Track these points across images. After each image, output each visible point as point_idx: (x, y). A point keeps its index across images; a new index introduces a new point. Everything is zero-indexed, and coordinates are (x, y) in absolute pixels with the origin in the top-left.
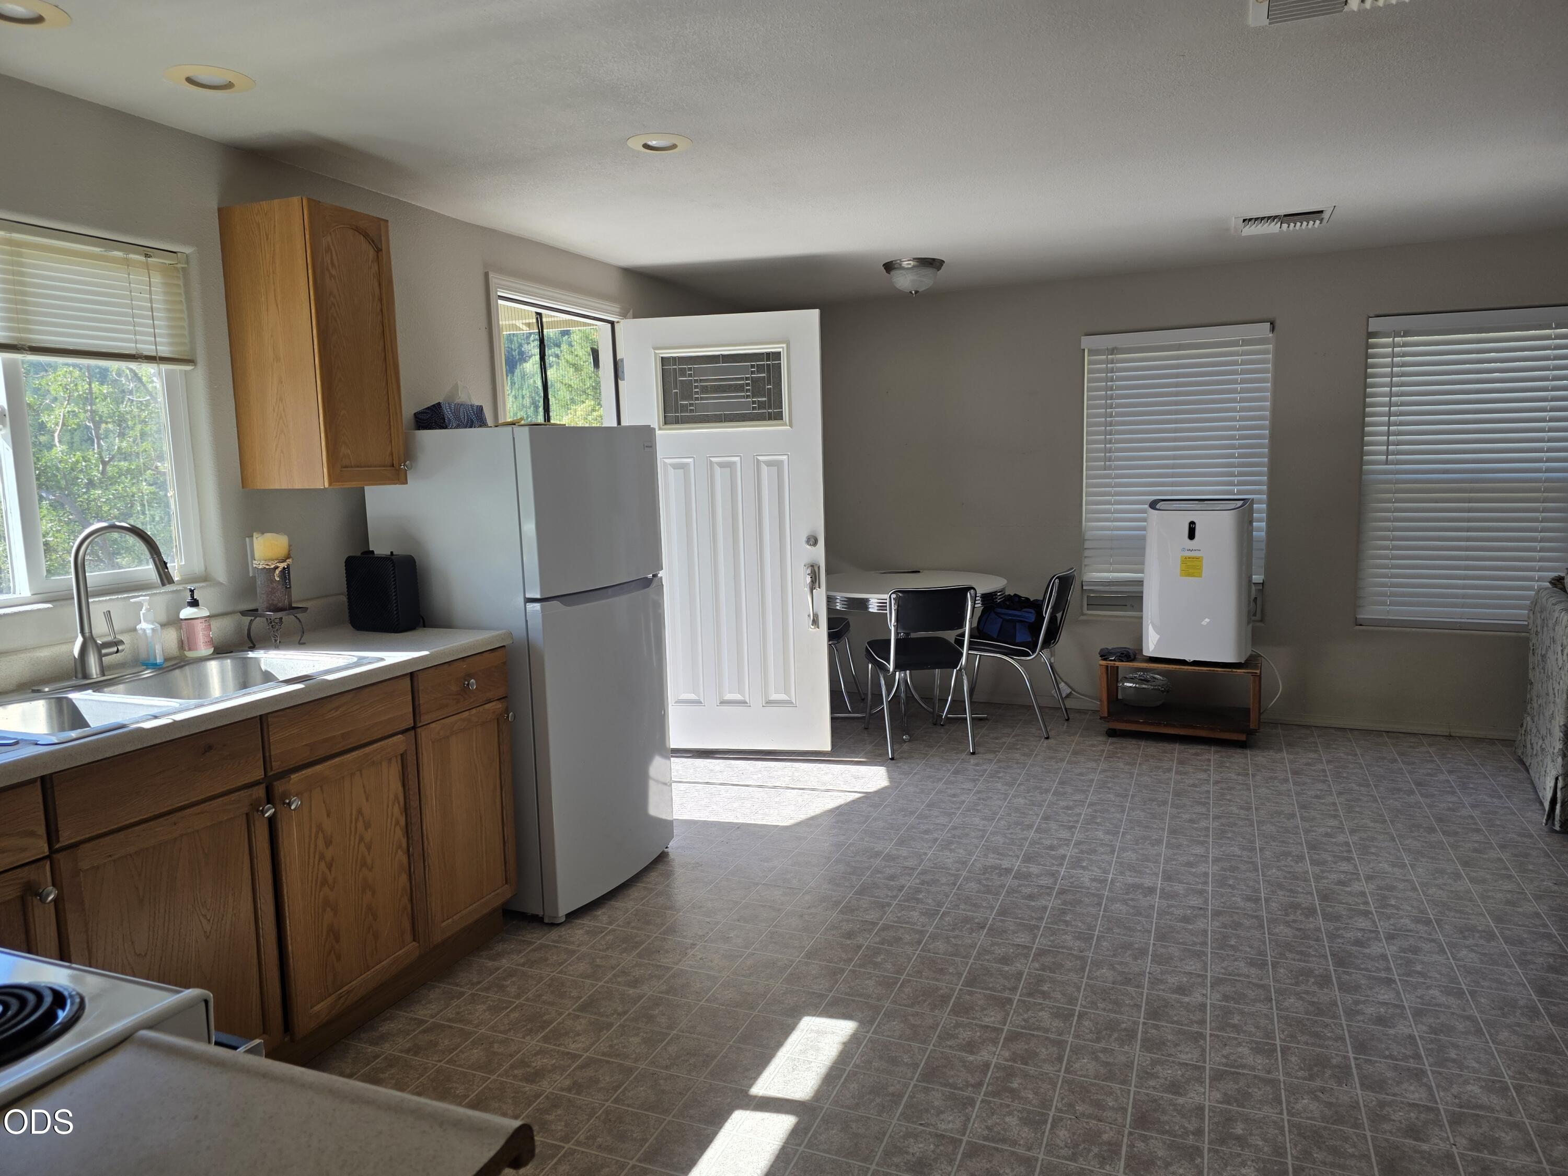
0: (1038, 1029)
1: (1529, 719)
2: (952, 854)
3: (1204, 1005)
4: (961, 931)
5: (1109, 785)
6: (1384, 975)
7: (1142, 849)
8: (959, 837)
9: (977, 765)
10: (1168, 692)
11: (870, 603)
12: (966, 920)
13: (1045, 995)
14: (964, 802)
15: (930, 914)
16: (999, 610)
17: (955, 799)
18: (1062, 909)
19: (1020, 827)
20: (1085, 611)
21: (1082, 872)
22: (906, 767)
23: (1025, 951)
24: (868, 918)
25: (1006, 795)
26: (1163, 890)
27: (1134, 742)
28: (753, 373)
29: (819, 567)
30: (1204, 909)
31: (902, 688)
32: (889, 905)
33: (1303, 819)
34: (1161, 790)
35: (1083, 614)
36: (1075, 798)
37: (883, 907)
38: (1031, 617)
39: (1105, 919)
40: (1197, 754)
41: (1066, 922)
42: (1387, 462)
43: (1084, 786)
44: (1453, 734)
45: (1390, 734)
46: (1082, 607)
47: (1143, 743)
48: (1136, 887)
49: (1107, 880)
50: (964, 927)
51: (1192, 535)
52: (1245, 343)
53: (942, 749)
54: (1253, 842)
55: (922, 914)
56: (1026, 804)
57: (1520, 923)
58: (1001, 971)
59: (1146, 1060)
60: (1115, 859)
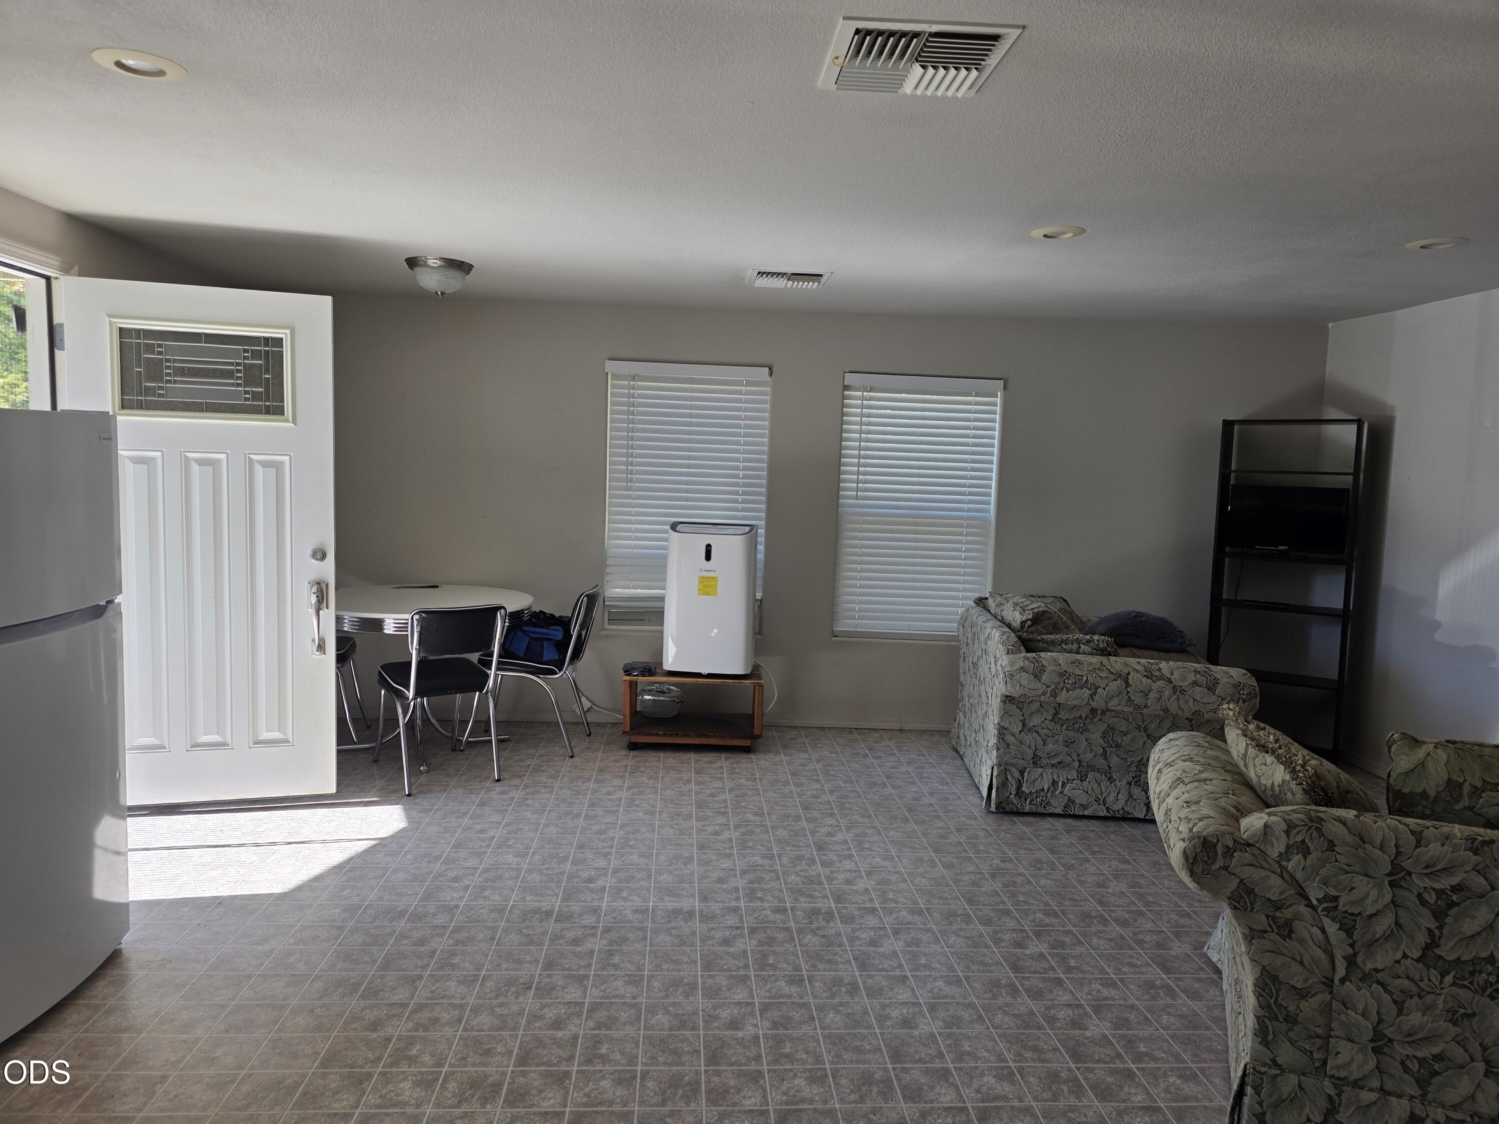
0: (601, 1103)
1: (961, 714)
2: (487, 902)
3: (756, 1037)
4: (506, 996)
5: (637, 803)
6: (899, 973)
7: (676, 869)
8: (492, 880)
9: (503, 793)
10: (682, 702)
11: (385, 623)
12: (511, 982)
13: (604, 1059)
14: (493, 838)
15: (468, 981)
16: (526, 628)
17: (483, 836)
18: (609, 950)
19: (555, 860)
20: (606, 626)
21: (623, 903)
22: (425, 803)
23: (578, 1008)
24: (396, 998)
25: (538, 824)
26: (701, 912)
27: (654, 754)
28: (245, 358)
29: (327, 585)
30: (741, 927)
31: (418, 713)
32: (420, 977)
33: (807, 820)
34: (684, 803)
35: (604, 629)
36: (606, 820)
37: (413, 981)
38: (559, 634)
39: (653, 955)
40: (710, 762)
41: (614, 965)
42: (857, 498)
43: (613, 806)
44: (903, 728)
45: (858, 731)
46: (603, 621)
47: (662, 754)
48: (677, 912)
49: (648, 910)
50: (508, 991)
51: (708, 557)
52: (749, 383)
53: (464, 777)
54: (771, 849)
55: (460, 983)
56: (558, 833)
57: (986, 902)
58: (555, 1039)
59: (714, 1115)
60: (652, 885)
